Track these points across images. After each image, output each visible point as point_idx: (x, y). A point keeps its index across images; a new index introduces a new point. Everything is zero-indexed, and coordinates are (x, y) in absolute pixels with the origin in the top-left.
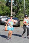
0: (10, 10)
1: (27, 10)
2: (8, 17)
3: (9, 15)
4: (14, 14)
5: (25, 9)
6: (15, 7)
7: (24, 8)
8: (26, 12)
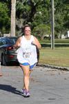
0: (9, 14)
1: (59, 15)
2: (3, 33)
3: (4, 29)
4: (21, 26)
5: (54, 9)
6: (24, 4)
7: (51, 6)
8: (57, 21)
